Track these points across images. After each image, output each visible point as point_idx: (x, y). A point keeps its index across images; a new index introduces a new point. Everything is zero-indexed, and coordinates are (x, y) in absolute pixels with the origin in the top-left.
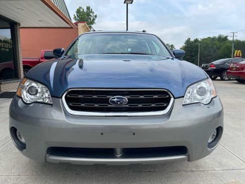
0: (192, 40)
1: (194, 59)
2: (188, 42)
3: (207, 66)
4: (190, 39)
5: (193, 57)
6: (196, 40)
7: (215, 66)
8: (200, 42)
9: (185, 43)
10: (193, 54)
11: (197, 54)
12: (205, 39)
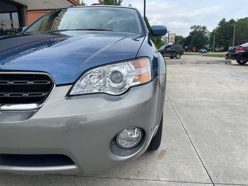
0: (227, 20)
1: (229, 42)
2: (223, 23)
3: (235, 49)
4: (224, 19)
5: (228, 39)
6: (232, 21)
7: (244, 48)
8: (236, 23)
9: (219, 25)
10: (228, 36)
11: (232, 36)
12: (242, 20)
